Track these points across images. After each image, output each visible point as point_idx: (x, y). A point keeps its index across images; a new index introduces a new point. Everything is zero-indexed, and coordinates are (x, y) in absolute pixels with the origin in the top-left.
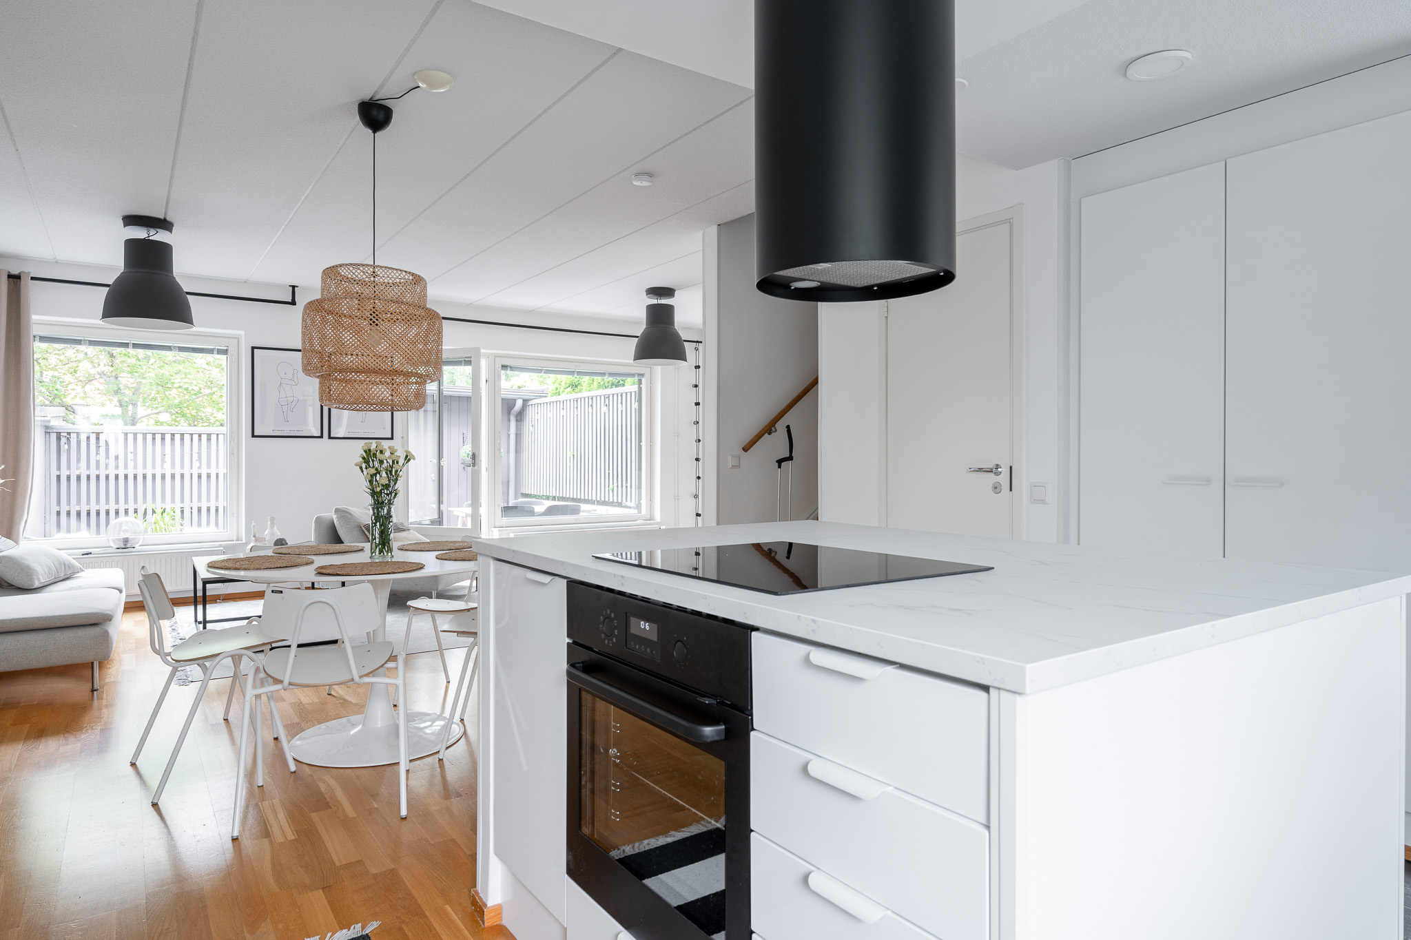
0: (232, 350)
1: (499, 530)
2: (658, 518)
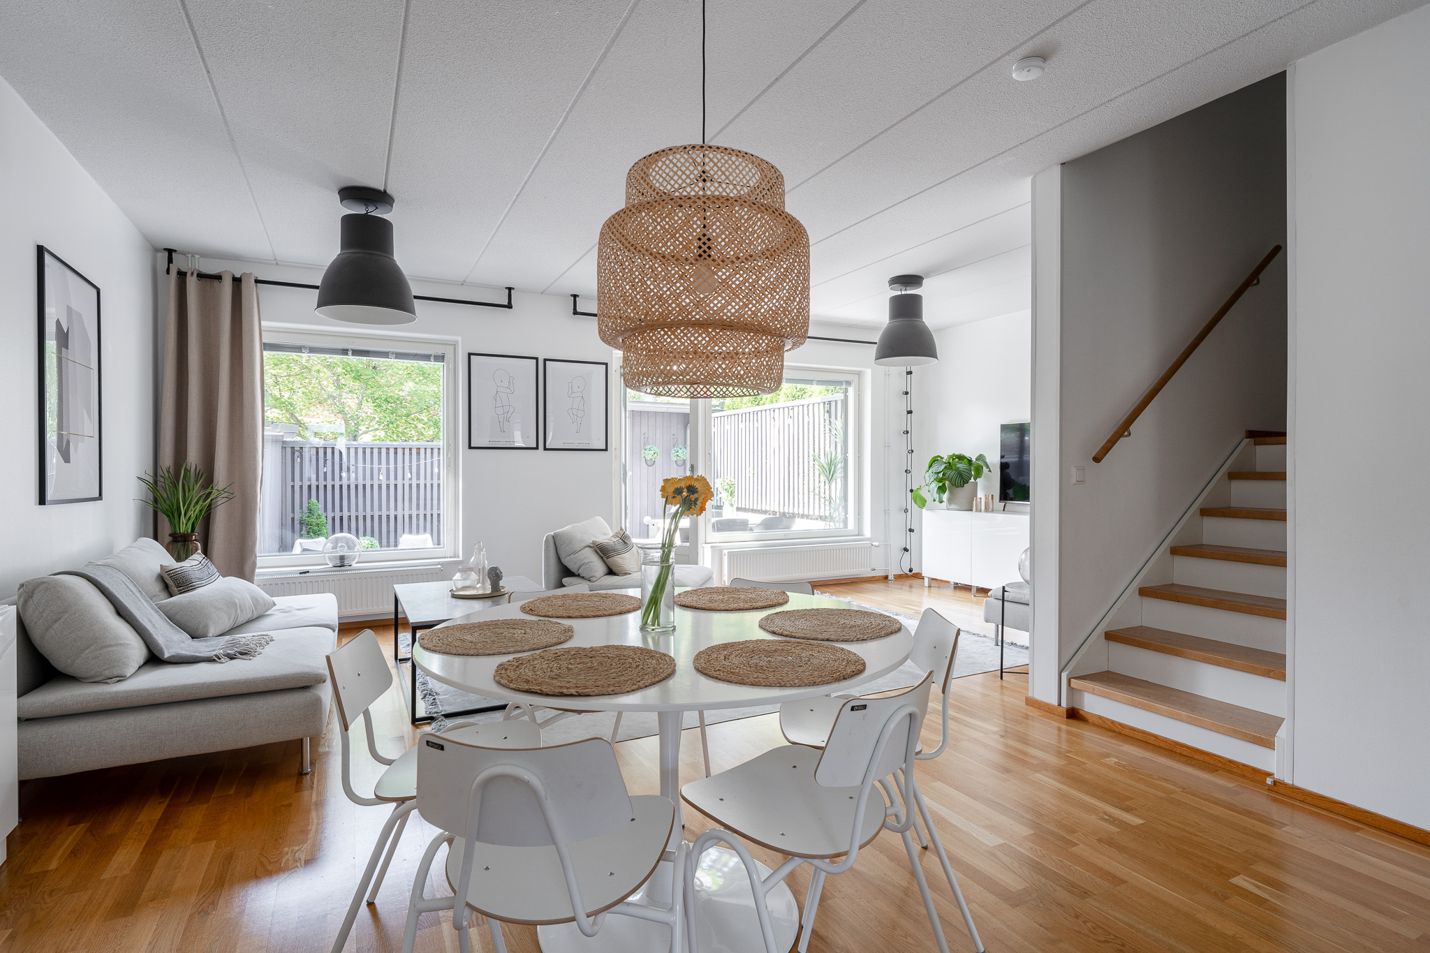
0: (449, 356)
1: (712, 547)
2: (867, 533)
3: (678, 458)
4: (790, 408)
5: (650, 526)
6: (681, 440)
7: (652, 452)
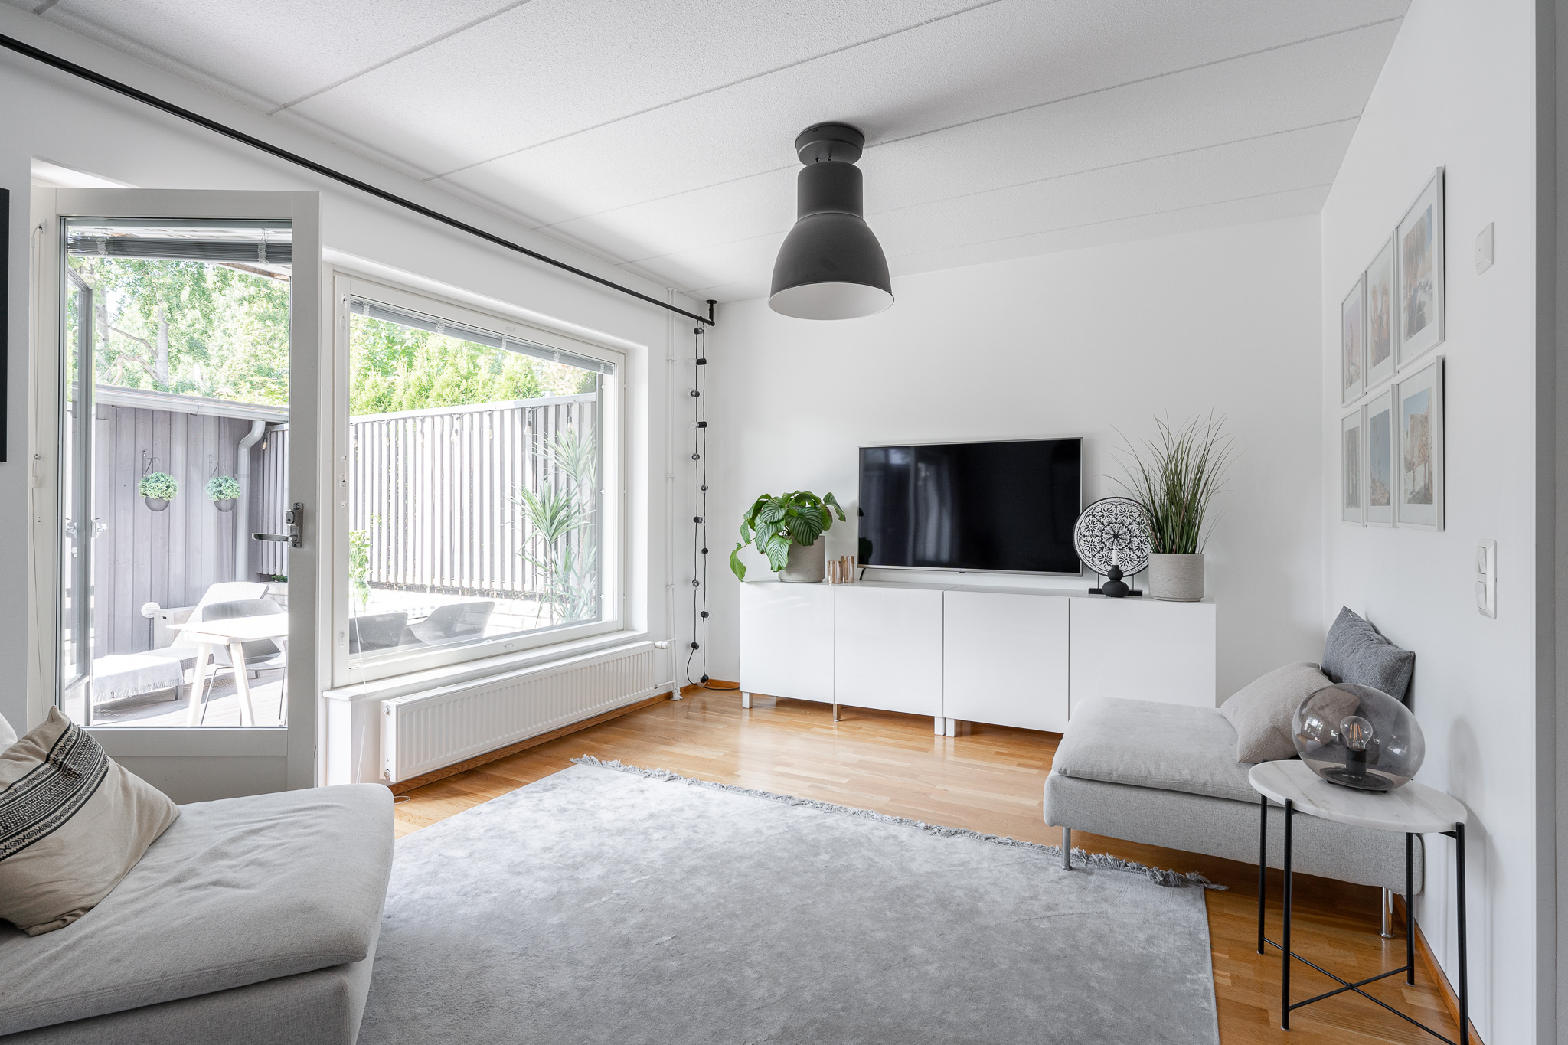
2: (641, 623)
3: (222, 496)
4: (455, 417)
5: (156, 621)
6: (226, 465)
7: (162, 485)
